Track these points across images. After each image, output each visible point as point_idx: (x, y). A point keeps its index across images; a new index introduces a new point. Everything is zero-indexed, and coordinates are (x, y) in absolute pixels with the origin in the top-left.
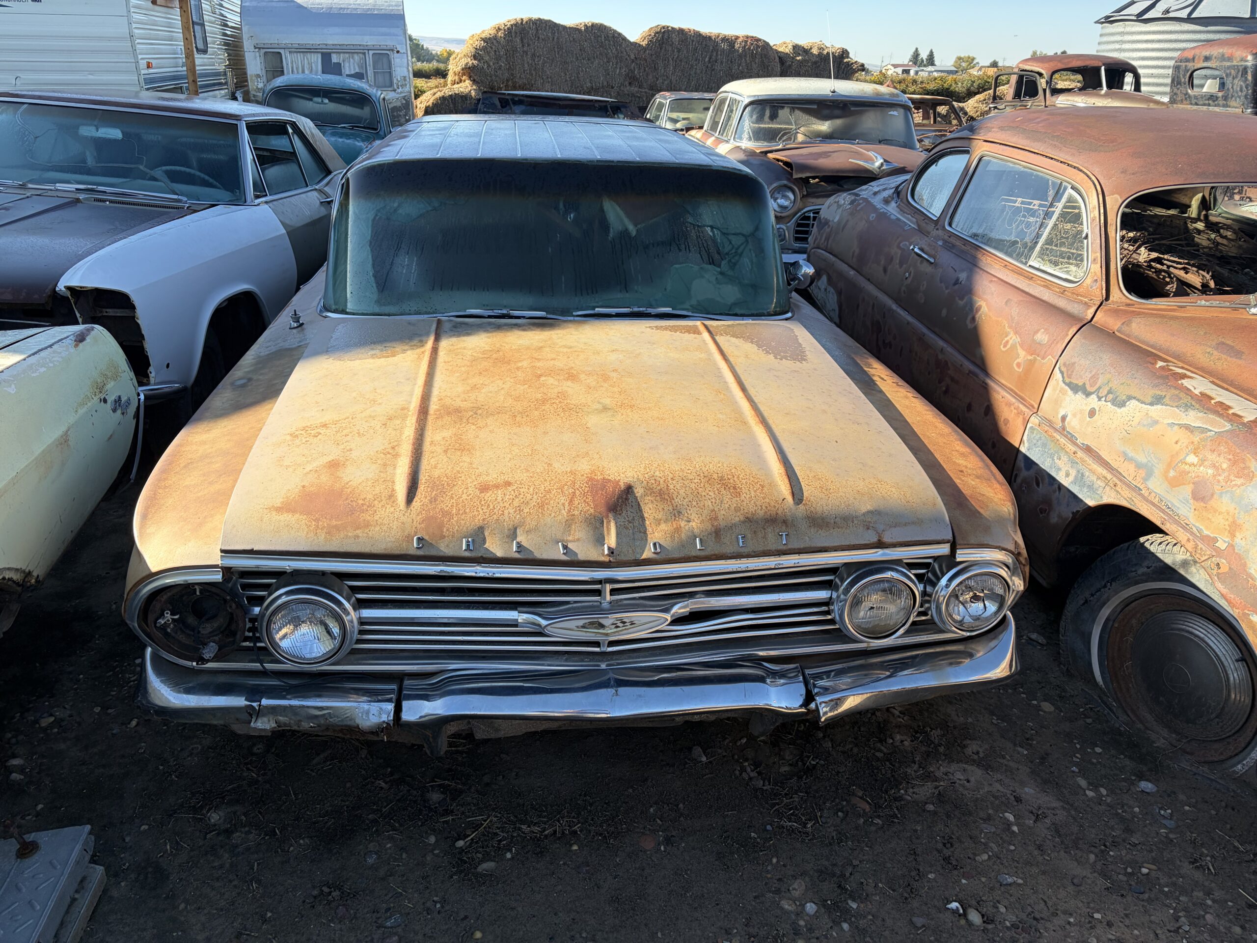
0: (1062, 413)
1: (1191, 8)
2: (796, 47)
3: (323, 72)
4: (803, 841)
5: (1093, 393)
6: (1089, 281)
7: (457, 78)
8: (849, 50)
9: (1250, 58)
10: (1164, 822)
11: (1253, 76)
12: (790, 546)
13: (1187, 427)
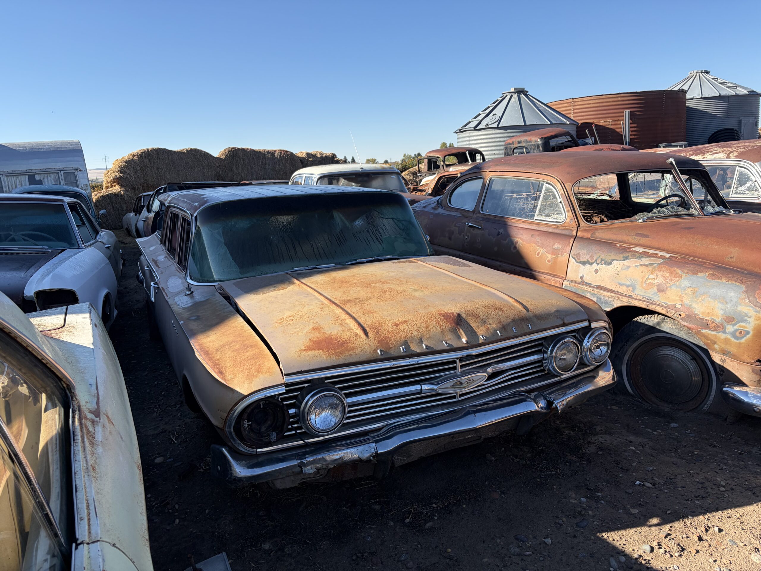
0: (580, 275)
1: (498, 122)
2: (308, 154)
3: (30, 185)
4: (559, 478)
5: (594, 263)
6: (568, 220)
7: (109, 185)
8: (336, 154)
9: (539, 140)
10: (690, 435)
11: (542, 148)
12: (533, 330)
13: (644, 265)
